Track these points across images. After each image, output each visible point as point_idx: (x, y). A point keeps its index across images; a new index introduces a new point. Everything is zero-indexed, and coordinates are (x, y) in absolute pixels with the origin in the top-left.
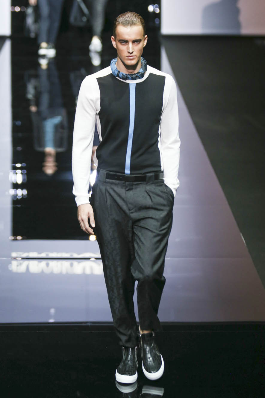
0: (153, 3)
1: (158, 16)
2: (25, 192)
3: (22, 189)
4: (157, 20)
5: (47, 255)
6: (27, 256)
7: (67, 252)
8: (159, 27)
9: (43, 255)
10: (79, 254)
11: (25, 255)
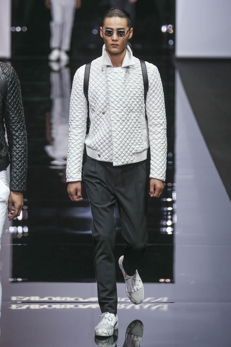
0: (167, 24)
1: (172, 36)
2: (26, 230)
3: (23, 227)
4: (171, 42)
5: (50, 299)
6: (28, 300)
7: (72, 297)
8: (173, 49)
9: (46, 299)
10: (84, 299)
11: (26, 299)
